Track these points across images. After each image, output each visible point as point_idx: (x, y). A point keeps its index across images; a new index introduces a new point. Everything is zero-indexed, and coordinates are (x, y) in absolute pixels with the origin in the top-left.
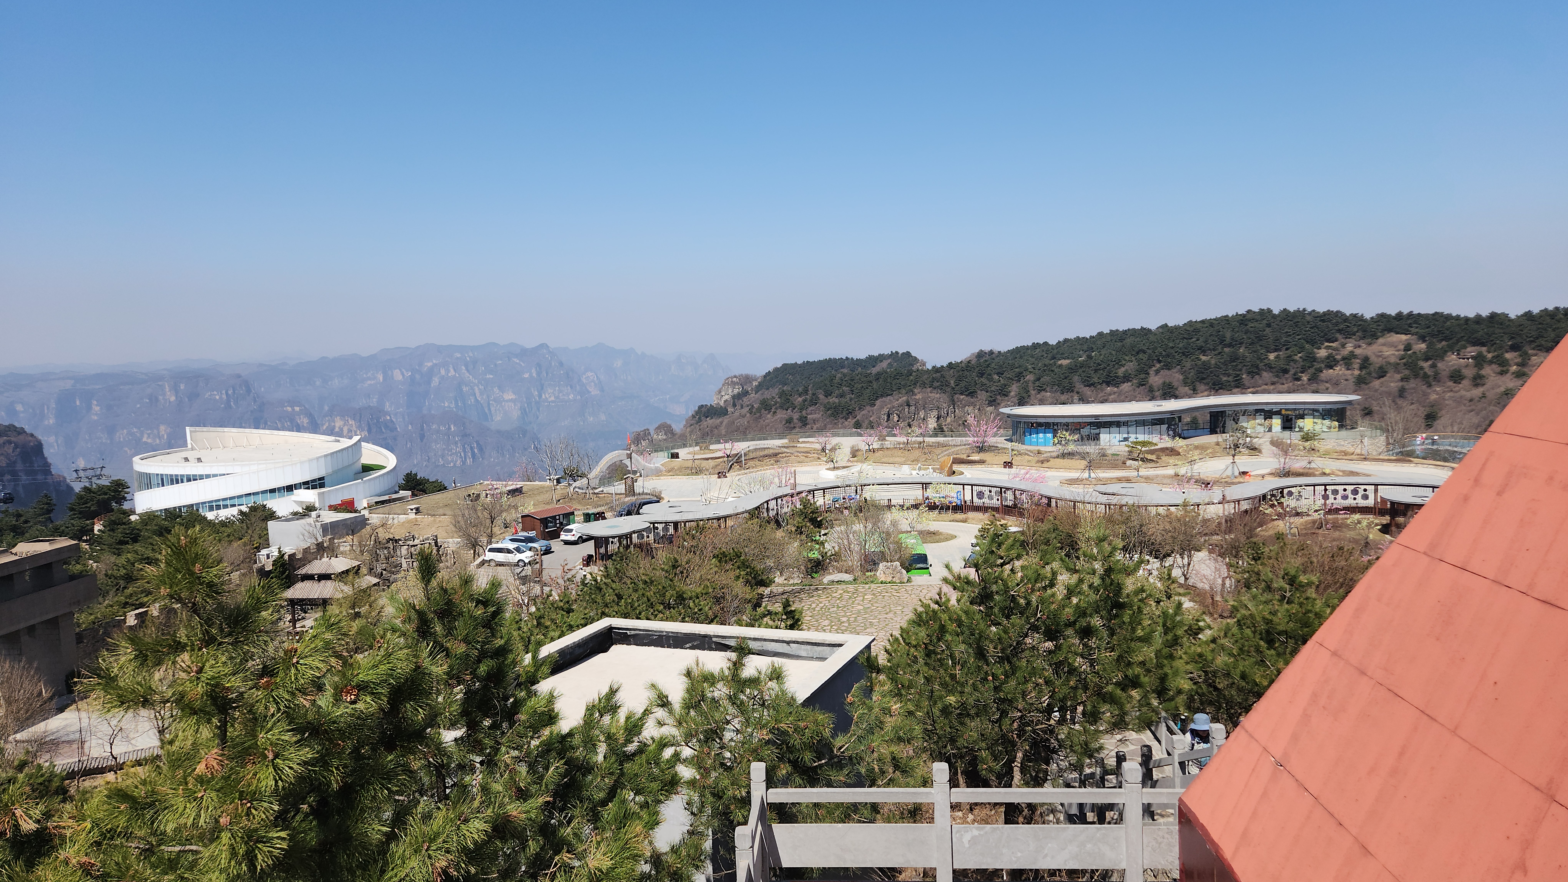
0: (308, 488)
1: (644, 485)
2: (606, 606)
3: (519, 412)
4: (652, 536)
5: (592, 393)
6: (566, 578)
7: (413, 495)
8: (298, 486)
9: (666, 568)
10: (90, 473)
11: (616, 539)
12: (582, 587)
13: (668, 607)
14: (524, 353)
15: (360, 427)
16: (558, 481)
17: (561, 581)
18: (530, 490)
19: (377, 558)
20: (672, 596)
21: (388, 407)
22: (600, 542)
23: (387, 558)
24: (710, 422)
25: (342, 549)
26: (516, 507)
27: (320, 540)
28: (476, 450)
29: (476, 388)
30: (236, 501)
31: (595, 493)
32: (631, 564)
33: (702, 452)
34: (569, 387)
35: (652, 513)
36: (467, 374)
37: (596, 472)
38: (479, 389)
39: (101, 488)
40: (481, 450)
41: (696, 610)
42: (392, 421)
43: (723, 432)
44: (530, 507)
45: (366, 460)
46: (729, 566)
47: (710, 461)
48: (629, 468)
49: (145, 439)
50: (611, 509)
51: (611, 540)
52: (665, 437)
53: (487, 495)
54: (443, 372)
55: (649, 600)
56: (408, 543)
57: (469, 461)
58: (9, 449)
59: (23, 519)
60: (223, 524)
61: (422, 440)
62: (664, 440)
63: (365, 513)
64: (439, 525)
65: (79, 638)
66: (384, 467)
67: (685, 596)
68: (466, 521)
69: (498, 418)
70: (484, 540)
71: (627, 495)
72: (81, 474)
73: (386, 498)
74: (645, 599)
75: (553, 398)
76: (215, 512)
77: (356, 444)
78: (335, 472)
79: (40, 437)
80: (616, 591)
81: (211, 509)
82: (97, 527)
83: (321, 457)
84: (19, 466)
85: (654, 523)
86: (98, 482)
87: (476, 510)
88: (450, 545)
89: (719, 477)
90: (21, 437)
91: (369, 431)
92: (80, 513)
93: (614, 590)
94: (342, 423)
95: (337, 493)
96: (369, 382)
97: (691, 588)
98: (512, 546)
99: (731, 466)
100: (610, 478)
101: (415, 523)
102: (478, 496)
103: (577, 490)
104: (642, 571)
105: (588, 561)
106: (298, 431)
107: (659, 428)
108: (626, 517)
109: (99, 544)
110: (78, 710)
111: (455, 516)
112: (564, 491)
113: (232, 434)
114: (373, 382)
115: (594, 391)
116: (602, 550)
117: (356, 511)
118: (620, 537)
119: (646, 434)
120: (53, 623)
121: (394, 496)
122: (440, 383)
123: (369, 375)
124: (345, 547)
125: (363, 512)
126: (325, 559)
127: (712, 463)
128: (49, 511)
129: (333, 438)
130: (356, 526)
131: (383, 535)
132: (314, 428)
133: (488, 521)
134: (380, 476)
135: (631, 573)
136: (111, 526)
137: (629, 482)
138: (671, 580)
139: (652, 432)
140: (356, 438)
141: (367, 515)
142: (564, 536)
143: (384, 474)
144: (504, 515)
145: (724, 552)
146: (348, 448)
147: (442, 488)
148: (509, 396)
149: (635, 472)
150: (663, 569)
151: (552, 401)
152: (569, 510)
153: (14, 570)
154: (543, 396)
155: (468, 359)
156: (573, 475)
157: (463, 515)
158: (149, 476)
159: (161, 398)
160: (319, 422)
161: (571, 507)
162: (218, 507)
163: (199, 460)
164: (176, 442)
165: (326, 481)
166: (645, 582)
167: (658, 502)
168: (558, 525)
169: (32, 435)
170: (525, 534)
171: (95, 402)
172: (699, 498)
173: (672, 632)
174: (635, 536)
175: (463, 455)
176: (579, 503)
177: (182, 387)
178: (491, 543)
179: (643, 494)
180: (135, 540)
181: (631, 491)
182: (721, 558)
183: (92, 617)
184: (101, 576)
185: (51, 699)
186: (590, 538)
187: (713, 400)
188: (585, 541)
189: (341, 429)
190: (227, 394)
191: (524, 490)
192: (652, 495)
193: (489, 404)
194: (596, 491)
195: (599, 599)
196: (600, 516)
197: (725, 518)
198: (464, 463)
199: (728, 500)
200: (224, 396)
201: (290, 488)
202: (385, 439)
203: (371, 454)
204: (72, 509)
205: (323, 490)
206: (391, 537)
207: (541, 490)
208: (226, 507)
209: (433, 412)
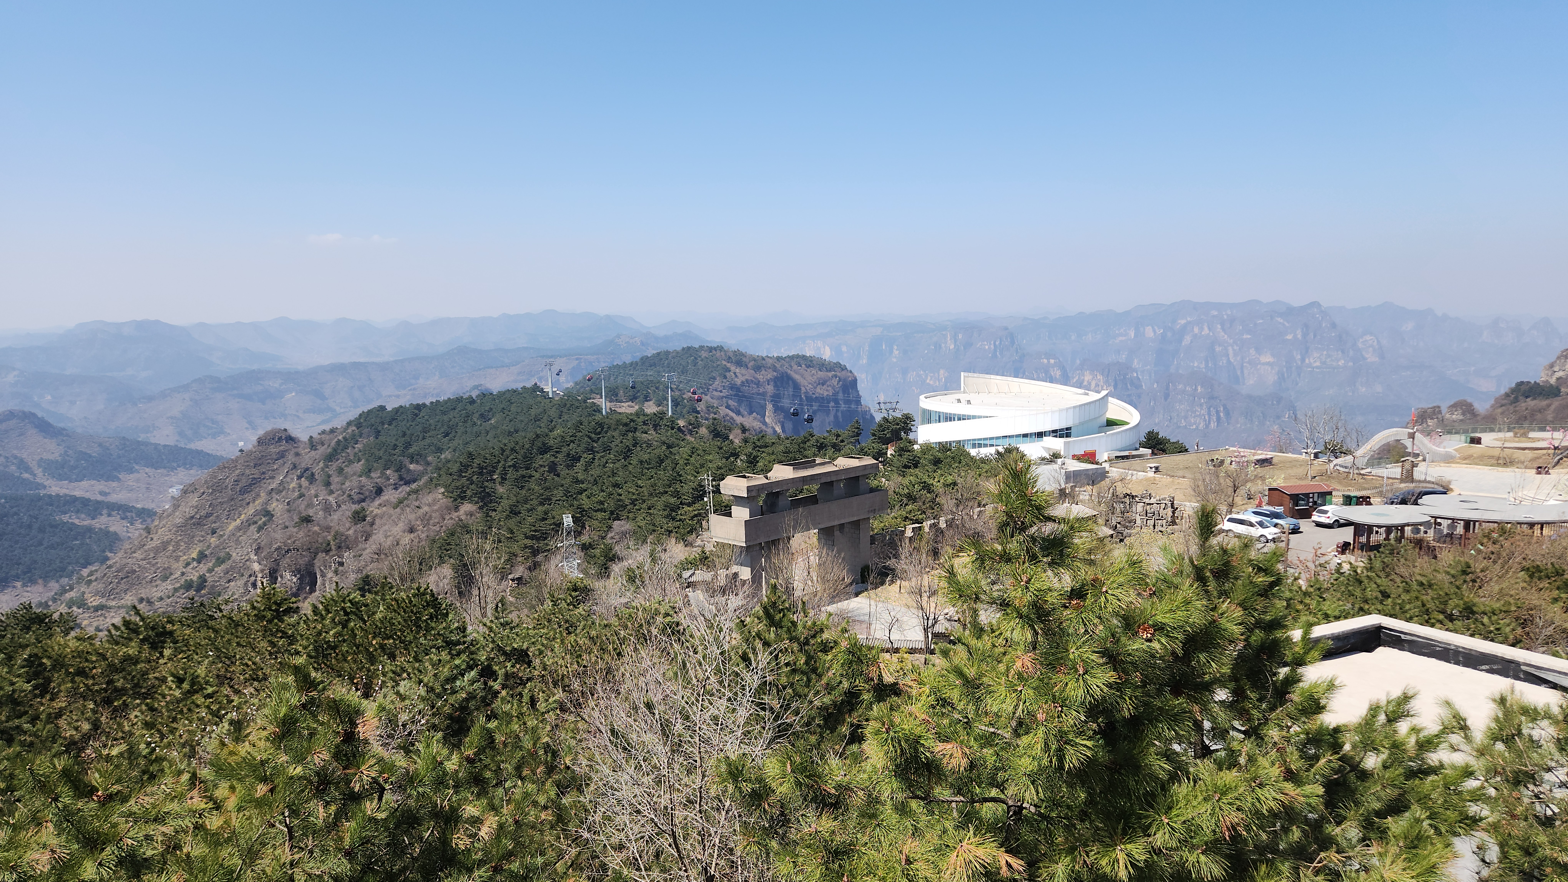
0: (1056, 436)
1: (1425, 472)
2: (1366, 601)
3: (1276, 377)
4: (1431, 533)
5: (1369, 360)
6: (1317, 563)
7: (1153, 453)
8: (1047, 434)
9: (1453, 572)
10: (888, 406)
11: (1382, 530)
12: (1337, 575)
13: (1451, 618)
14: (1290, 312)
15: (1107, 383)
16: (1316, 456)
17: (1311, 566)
18: (1281, 462)
19: (1113, 510)
20: (1457, 606)
21: (1135, 364)
22: (1360, 529)
23: (1123, 513)
24: (1531, 403)
25: (1081, 497)
26: (1263, 479)
27: (1063, 486)
28: (1222, 414)
29: (1230, 349)
30: (994, 442)
31: (1361, 474)
32: (1402, 560)
33: (1517, 439)
34: (1340, 352)
35: (1432, 506)
36: (1223, 334)
37: (1364, 451)
38: (1234, 350)
39: (895, 419)
40: (1227, 414)
41: (1492, 629)
42: (1139, 379)
43: (1550, 417)
44: (1279, 482)
45: (1111, 415)
46: (1545, 584)
47: (1527, 451)
48: (1409, 450)
49: (928, 381)
50: (1381, 494)
51: (1375, 529)
52: (1461, 417)
53: (1232, 462)
54: (1196, 330)
55: (1424, 605)
56: (1145, 500)
57: (1213, 425)
58: (835, 382)
59: (840, 438)
60: (983, 461)
61: (1166, 399)
62: (1461, 420)
63: (1106, 466)
64: (1177, 487)
65: (873, 539)
66: (1127, 423)
67: (1475, 609)
68: (1206, 486)
69: (1251, 381)
70: (1223, 508)
71: (1402, 481)
72: (882, 406)
73: (1126, 453)
74: (1419, 603)
75: (1318, 364)
76: (977, 450)
77: (1103, 398)
78: (1082, 424)
79: (856, 374)
80: (1382, 588)
81: (974, 446)
82: (890, 452)
83: (1070, 408)
84: (841, 396)
85: (1436, 518)
86: (894, 414)
87: (1218, 476)
88: (1187, 509)
89: (1539, 473)
90: (844, 373)
91: (1115, 387)
92: (879, 438)
93: (1378, 586)
94: (1091, 377)
95: (1080, 444)
96: (1121, 338)
97: (1484, 600)
98: (1254, 519)
99: (1558, 462)
100: (1380, 458)
101: (1153, 482)
102: (1222, 462)
103: (1338, 467)
104: (1417, 570)
105: (1344, 548)
106: (1051, 382)
107: (1454, 407)
108: (1398, 506)
109: (891, 465)
110: (869, 597)
111: (1195, 480)
112: (1323, 468)
113: (996, 381)
114: (1124, 338)
115: (1371, 358)
116: (1363, 539)
117: (1097, 463)
118: (1389, 529)
119: (1435, 412)
120: (856, 524)
121: (1134, 453)
122: (1191, 342)
123: (1122, 330)
124: (1084, 497)
125: (1104, 465)
126: (1066, 505)
127: (1530, 454)
128: (858, 435)
129: (1082, 391)
130: (1096, 478)
131: (1121, 490)
132: (1065, 380)
133: (1230, 490)
134: (1122, 431)
135: (1402, 570)
136: (901, 451)
137: (1408, 466)
138: (1458, 588)
139: (1444, 410)
140: (1104, 393)
141: (1107, 469)
142: (1316, 517)
143: (1126, 430)
144: (1249, 485)
145: (1538, 566)
146: (1096, 401)
147: (1183, 449)
148: (1267, 358)
149: (1417, 455)
150: (1448, 573)
151: (1317, 367)
152: (1326, 489)
153: (834, 479)
154: (1307, 361)
155: (1225, 317)
156: (1336, 451)
157: (1204, 480)
158: (930, 412)
159: (943, 345)
160: (1070, 375)
161: (1328, 486)
162: (980, 446)
163: (969, 402)
164: (951, 385)
165: (1072, 431)
166: (1421, 584)
167: (1445, 493)
168: (1311, 504)
169: (851, 372)
170: (1271, 508)
171: (895, 347)
172: (1506, 496)
173: (1463, 648)
174: (1408, 529)
175: (1207, 417)
176: (1340, 483)
177: (960, 336)
178: (1231, 512)
179: (1425, 481)
180: (916, 466)
181: (1409, 477)
182: (1533, 573)
183: (882, 525)
184: (891, 492)
185: (851, 584)
186: (1349, 523)
187: (1538, 375)
188: (1342, 526)
189: (1090, 384)
190: (995, 344)
191: (1274, 461)
192: (1437, 484)
193: (1242, 368)
194: (1363, 472)
195: (1358, 592)
196: (1364, 501)
197: (1542, 525)
198: (1207, 426)
199: (1549, 503)
200: (992, 347)
201: (1040, 435)
202: (1129, 396)
203: (1117, 409)
204: (874, 435)
205: (1069, 439)
206: (1129, 492)
207: (1293, 463)
208: (986, 446)
209: (1180, 372)
